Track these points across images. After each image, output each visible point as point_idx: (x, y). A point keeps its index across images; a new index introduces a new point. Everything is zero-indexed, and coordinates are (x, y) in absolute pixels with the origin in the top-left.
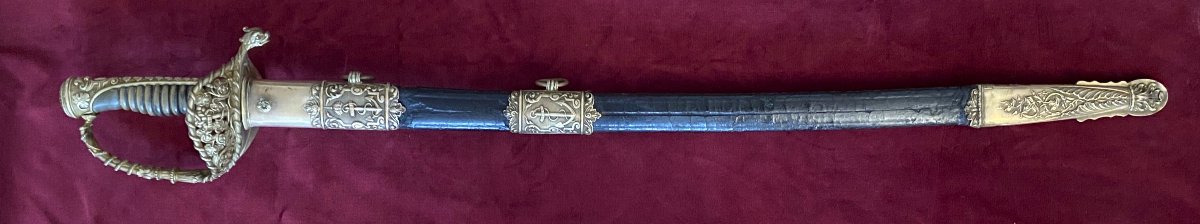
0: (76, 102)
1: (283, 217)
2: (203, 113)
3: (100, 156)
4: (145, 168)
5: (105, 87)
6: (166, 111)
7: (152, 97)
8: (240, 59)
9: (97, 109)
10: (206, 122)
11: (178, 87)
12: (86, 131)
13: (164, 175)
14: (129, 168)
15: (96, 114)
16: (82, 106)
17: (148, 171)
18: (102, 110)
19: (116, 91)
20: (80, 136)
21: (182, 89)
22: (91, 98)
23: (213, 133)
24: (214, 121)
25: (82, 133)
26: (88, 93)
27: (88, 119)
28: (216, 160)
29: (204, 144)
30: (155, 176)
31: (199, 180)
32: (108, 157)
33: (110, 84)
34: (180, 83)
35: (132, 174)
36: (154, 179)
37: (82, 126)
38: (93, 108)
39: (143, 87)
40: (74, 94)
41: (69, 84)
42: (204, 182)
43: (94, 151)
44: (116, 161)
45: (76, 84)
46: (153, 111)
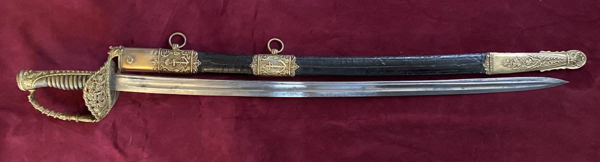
0: (25, 83)
2: (92, 93)
3: (41, 109)
4: (63, 115)
5: (39, 76)
6: (72, 87)
7: (64, 81)
9: (36, 86)
10: (93, 97)
11: (78, 76)
12: (31, 97)
13: (73, 118)
14: (55, 115)
15: (35, 89)
16: (28, 85)
17: (64, 117)
18: (39, 87)
19: (45, 79)
20: (29, 100)
21: (80, 78)
22: (33, 81)
23: (98, 102)
24: (97, 96)
25: (29, 98)
26: (31, 79)
27: (32, 91)
28: (99, 114)
29: (93, 108)
30: (68, 118)
31: (91, 121)
32: (44, 109)
33: (42, 75)
34: (78, 74)
35: (56, 118)
36: (67, 120)
37: (29, 95)
38: (34, 86)
39: (59, 76)
40: (24, 80)
41: (21, 75)
42: (93, 122)
43: (36, 107)
44: (48, 111)
45: (25, 74)
46: (65, 87)
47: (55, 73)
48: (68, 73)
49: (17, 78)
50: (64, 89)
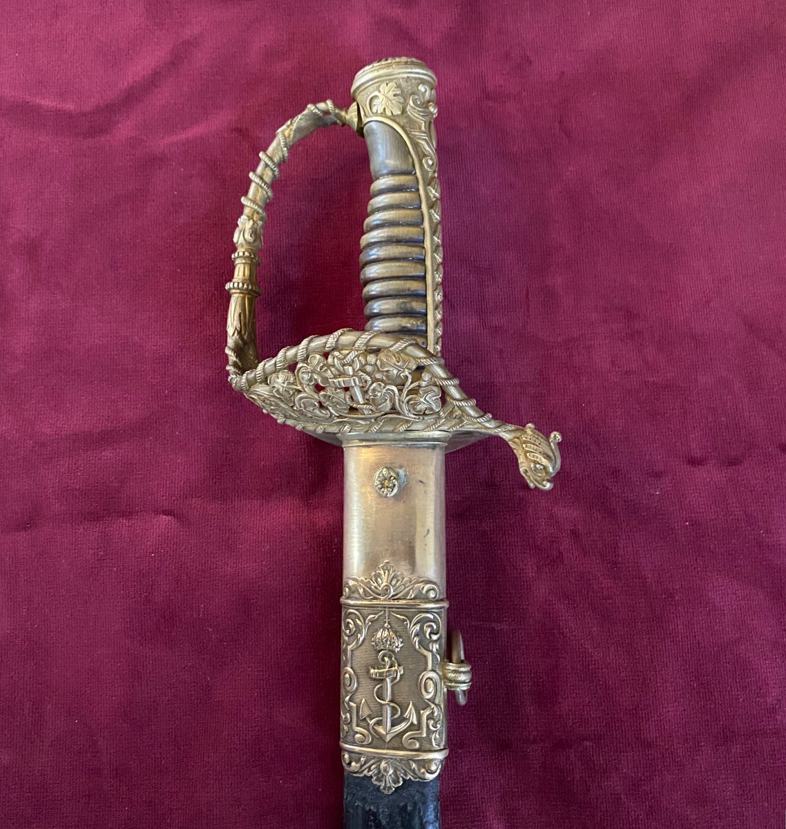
0: (383, 87)
1: (165, 518)
2: (362, 369)
3: (277, 148)
4: (254, 232)
5: (415, 145)
6: (372, 271)
7: (398, 241)
8: (488, 426)
9: (372, 131)
10: (342, 374)
11: (422, 297)
12: (326, 113)
13: (241, 272)
14: (254, 202)
15: (360, 131)
16: (375, 102)
17: (247, 236)
18: (369, 140)
20: (315, 102)
21: (416, 306)
22: (393, 117)
23: (318, 388)
24: (347, 389)
25: (322, 106)
26: (404, 111)
27: (351, 115)
28: (262, 390)
29: (292, 367)
30: (240, 251)
31: (231, 342)
32: (276, 159)
33: (422, 156)
34: (429, 299)
35: (242, 207)
36: (234, 249)
37: (336, 105)
38: (373, 123)
39: (418, 224)
40: (399, 86)
41: (420, 72)
42: (227, 351)
43: (286, 133)
44: (268, 176)
45: (422, 88)
46: (371, 245)
47: (431, 206)
48: (433, 258)
49: (404, 59)
50: (366, 239)
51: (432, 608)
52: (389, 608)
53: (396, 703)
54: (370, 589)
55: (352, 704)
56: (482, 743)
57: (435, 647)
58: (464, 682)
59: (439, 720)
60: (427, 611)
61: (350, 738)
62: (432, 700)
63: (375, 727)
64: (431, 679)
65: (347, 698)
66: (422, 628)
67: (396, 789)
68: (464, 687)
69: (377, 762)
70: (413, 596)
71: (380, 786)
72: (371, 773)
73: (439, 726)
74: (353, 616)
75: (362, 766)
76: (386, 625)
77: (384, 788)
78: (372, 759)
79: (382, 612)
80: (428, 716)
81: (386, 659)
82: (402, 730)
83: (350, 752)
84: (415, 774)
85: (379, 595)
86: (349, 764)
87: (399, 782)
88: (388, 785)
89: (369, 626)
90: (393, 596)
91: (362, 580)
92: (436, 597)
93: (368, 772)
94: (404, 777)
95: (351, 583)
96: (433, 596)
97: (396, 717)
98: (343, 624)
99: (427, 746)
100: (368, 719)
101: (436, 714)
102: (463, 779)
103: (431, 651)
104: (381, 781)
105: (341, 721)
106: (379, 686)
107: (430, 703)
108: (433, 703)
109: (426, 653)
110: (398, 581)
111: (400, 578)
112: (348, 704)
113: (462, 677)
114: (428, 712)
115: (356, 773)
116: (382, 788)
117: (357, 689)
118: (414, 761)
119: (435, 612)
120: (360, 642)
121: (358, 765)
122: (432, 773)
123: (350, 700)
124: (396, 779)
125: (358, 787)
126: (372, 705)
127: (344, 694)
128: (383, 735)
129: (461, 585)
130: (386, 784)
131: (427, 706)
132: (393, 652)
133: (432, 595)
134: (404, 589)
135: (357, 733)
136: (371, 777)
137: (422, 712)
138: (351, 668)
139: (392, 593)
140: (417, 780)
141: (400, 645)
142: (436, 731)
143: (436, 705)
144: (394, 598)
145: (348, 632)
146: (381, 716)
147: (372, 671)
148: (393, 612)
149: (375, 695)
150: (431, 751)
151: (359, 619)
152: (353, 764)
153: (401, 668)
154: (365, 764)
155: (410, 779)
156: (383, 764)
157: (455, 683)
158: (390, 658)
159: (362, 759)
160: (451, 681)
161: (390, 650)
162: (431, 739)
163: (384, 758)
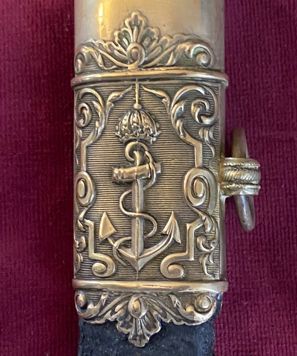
51: (204, 80)
52: (140, 80)
53: (150, 215)
54: (112, 55)
55: (88, 222)
56: (277, 293)
57: (207, 135)
58: (249, 183)
59: (214, 239)
60: (197, 82)
61: (86, 271)
62: (204, 209)
63: (121, 251)
64: (202, 180)
65: (82, 215)
66: (188, 108)
67: (152, 337)
68: (249, 191)
69: (125, 299)
70: (174, 62)
71: (128, 334)
72: (114, 316)
73: (213, 247)
74: (88, 98)
75: (102, 308)
76: (136, 106)
77: (134, 339)
78: (117, 296)
79: (130, 89)
80: (197, 231)
81: (137, 154)
82: (159, 252)
83: (87, 289)
84: (178, 313)
85: (125, 62)
86: (85, 307)
87: (155, 327)
88: (140, 332)
89: (112, 109)
90: (146, 63)
91: (100, 44)
92: (208, 64)
93: (111, 314)
94: (164, 320)
95: (85, 50)
96: (204, 62)
97: (150, 234)
98: (75, 111)
99: (196, 274)
100: (110, 241)
101: (209, 229)
102: (249, 340)
103: (202, 141)
104: (129, 327)
105: (75, 250)
106: (126, 193)
107: (200, 213)
108: (205, 213)
109: (193, 142)
110: (152, 41)
111: (155, 37)
112: (82, 222)
113: (247, 176)
114: (196, 226)
115: (93, 319)
116: (131, 337)
117: (95, 199)
118: (178, 296)
119: (208, 86)
120: (99, 134)
121: (98, 307)
122: (204, 312)
123: (86, 217)
124: (151, 323)
125: (98, 341)
126: (116, 220)
127: (78, 211)
128: (132, 259)
129: (247, 83)
130: (136, 331)
131: (195, 217)
132: (146, 142)
133: (203, 60)
134: (162, 51)
135: (95, 261)
136: (116, 322)
137: (188, 226)
138: (87, 172)
139: (144, 59)
140: (182, 323)
141: (157, 134)
142: (210, 254)
143: (209, 216)
144: (146, 65)
145: (81, 121)
146: (130, 235)
147: (116, 171)
148: (145, 86)
149: (121, 205)
150: (201, 281)
151: (98, 101)
152: (90, 306)
153: (158, 165)
154: (106, 304)
155: (172, 322)
156: (133, 304)
157: (236, 183)
158: (142, 152)
159: (103, 297)
160: (230, 181)
161: (141, 141)
162: (202, 264)
163: (134, 293)
